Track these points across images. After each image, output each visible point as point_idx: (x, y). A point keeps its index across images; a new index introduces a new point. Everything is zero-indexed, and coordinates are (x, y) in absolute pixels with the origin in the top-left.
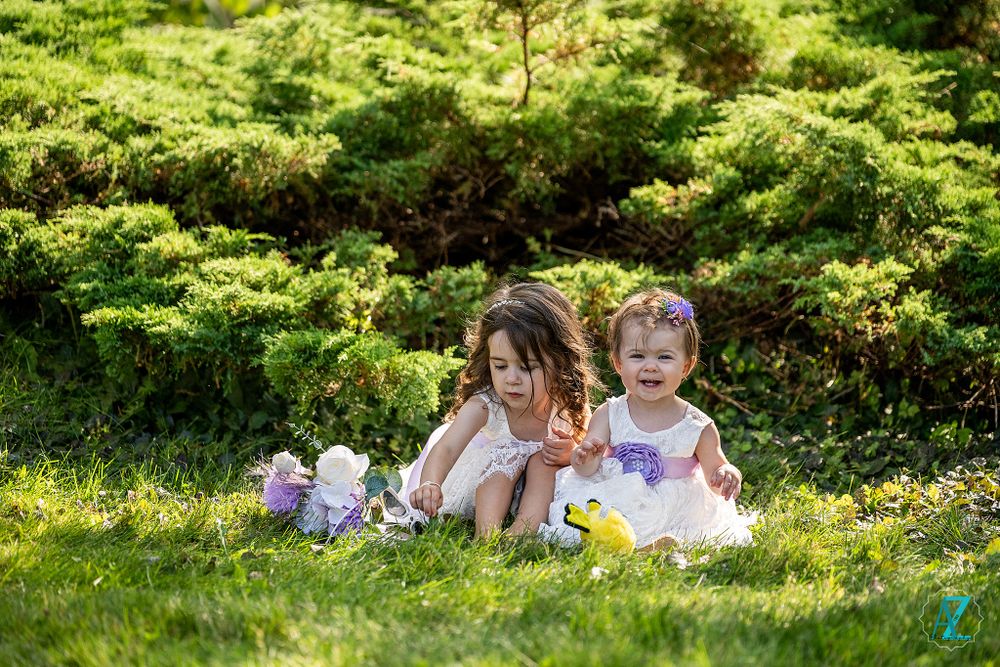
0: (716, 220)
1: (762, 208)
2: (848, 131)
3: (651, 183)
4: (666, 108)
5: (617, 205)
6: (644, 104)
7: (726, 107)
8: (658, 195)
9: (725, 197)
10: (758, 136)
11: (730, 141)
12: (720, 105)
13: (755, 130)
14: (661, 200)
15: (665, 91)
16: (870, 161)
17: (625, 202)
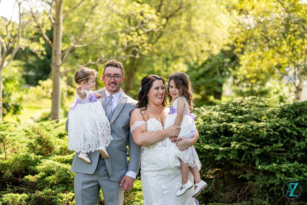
0: (41, 182)
1: (50, 180)
2: (65, 166)
3: (28, 175)
4: (33, 159)
5: (22, 179)
6: (29, 159)
7: (43, 161)
8: (30, 177)
9: (44, 177)
10: (48, 167)
11: (44, 167)
12: (41, 160)
13: (48, 166)
14: (30, 179)
15: (33, 156)
16: (69, 172)
17: (23, 179)
